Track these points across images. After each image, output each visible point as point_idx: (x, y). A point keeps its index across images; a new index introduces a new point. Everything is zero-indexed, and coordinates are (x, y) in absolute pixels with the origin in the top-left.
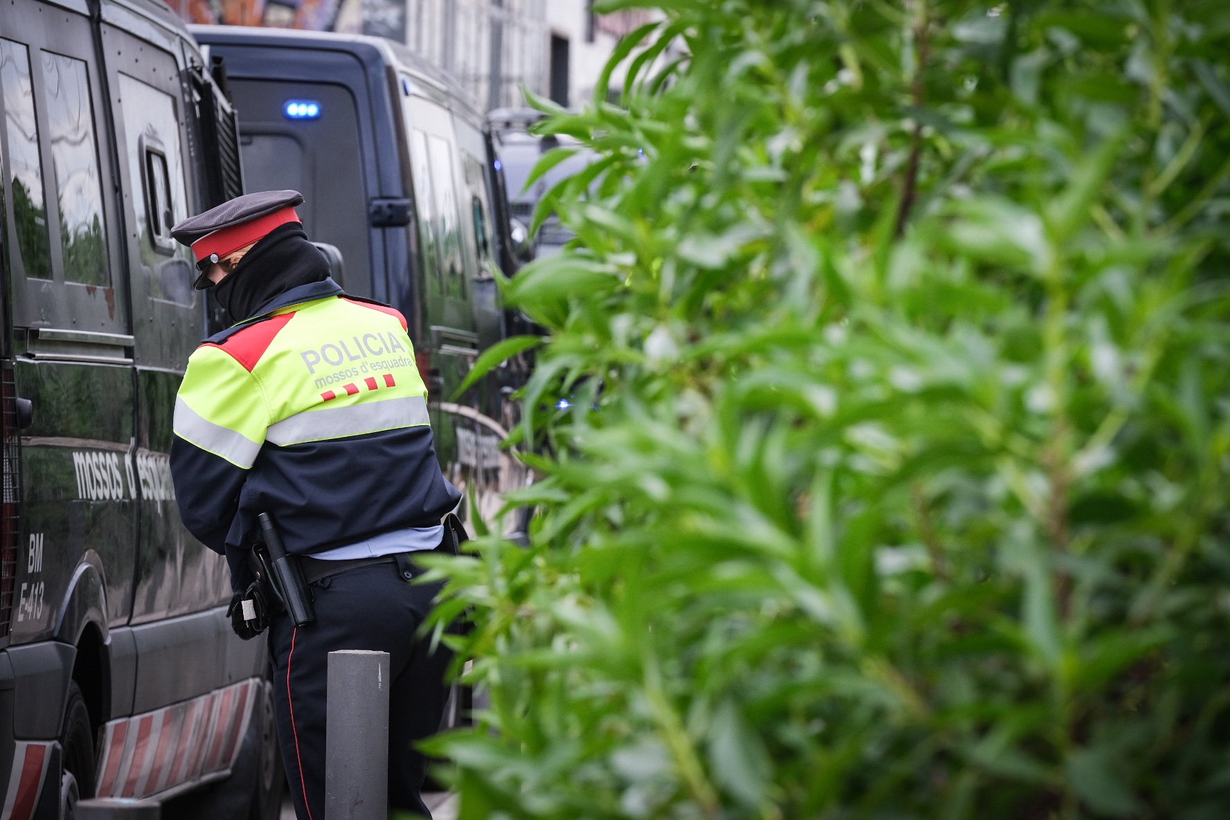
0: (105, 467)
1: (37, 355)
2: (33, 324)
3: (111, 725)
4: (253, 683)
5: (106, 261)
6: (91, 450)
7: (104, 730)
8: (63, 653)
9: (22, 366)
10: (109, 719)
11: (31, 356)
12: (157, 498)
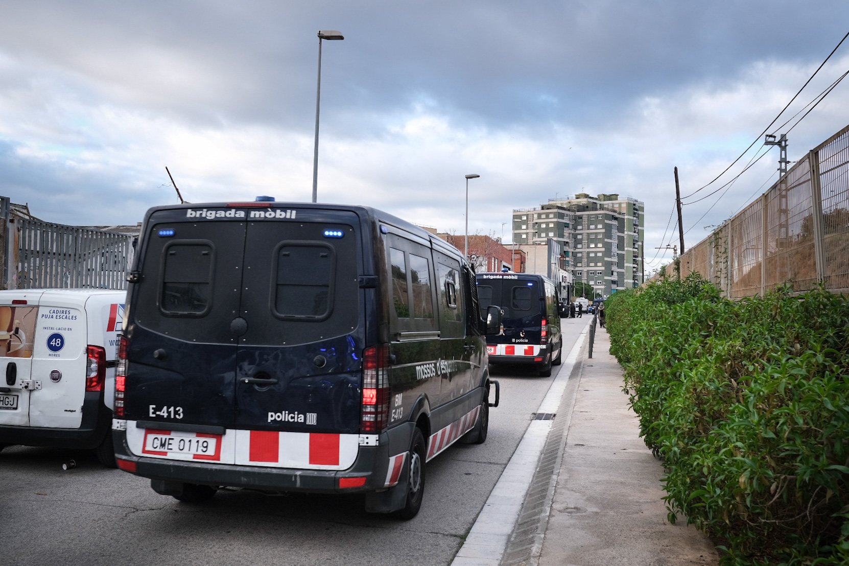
0: (429, 368)
1: (401, 341)
2: (399, 332)
3: (431, 437)
4: (479, 406)
5: (432, 312)
6: (423, 365)
7: (429, 438)
8: (411, 426)
9: (394, 347)
10: (430, 435)
11: (399, 341)
12: (447, 372)
